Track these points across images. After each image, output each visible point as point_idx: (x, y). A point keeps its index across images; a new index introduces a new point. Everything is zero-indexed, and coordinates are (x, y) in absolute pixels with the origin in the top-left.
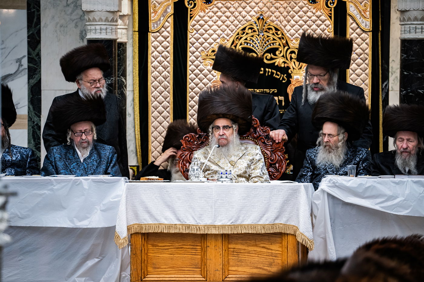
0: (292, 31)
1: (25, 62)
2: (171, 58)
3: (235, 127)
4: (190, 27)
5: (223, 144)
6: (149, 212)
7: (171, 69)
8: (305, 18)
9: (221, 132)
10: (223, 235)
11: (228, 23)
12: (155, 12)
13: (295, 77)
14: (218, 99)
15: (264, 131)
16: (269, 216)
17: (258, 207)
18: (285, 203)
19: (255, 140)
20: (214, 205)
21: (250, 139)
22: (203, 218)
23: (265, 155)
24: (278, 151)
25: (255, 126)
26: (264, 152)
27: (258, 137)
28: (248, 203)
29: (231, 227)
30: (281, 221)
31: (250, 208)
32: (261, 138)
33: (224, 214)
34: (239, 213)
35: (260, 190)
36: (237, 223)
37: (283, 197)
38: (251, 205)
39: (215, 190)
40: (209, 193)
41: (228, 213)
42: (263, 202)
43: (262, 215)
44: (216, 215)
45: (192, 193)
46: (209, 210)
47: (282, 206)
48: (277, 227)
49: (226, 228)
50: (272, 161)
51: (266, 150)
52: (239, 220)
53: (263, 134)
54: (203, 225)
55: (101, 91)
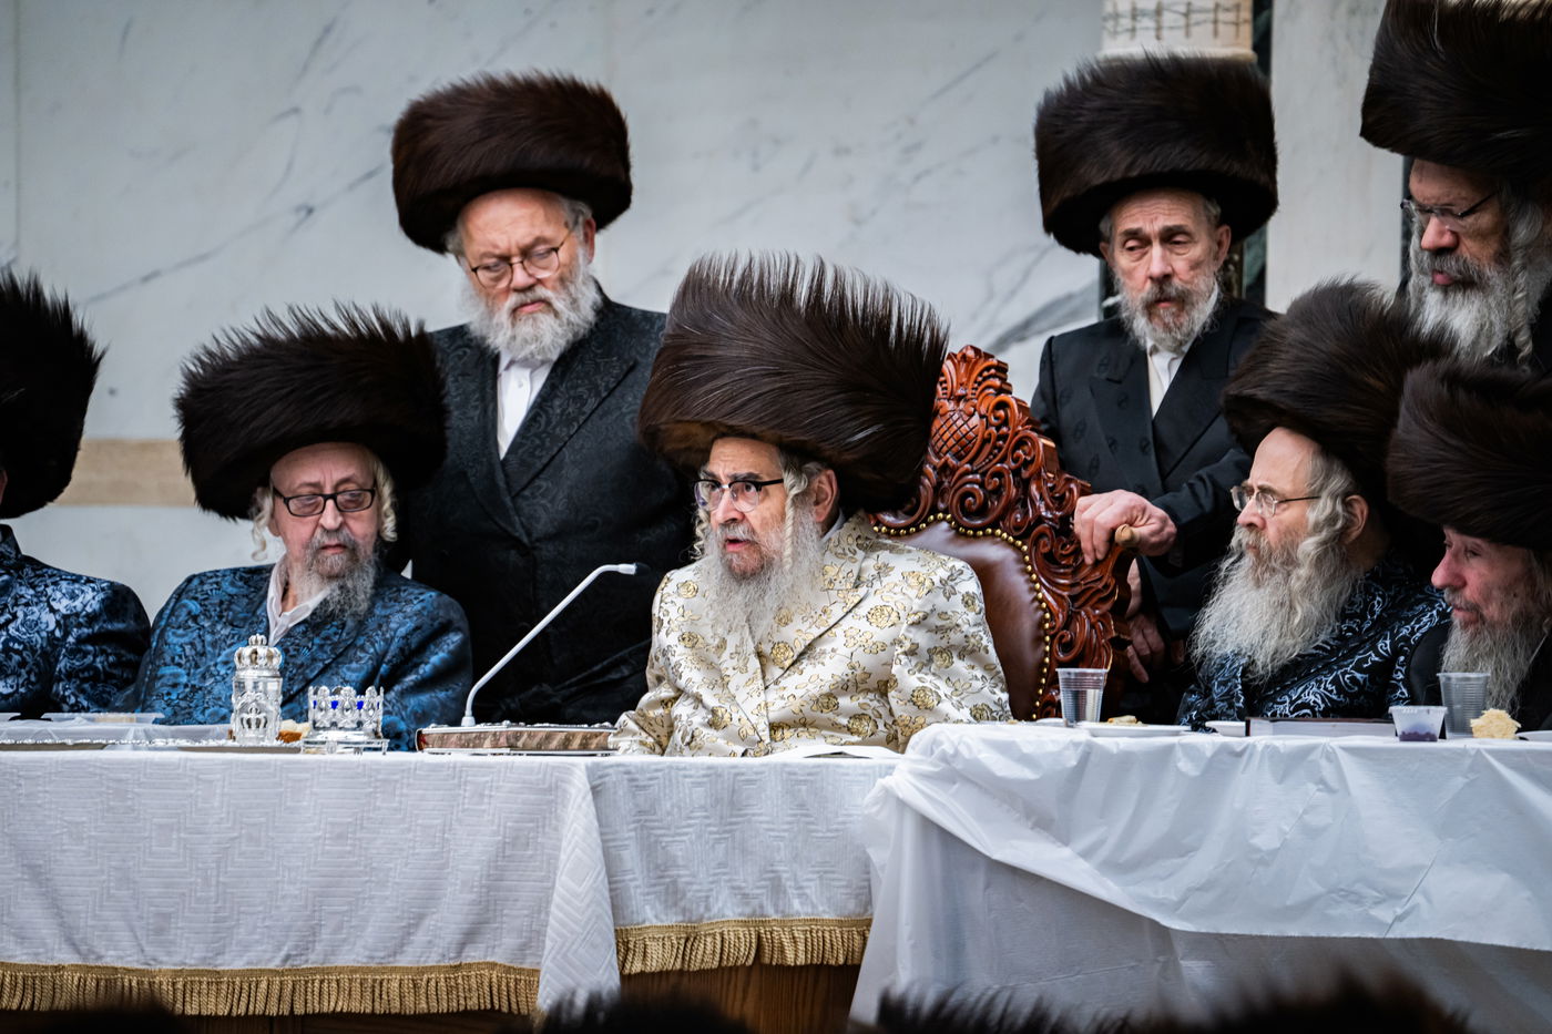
15: (1056, 499)
16: (439, 924)
17: (397, 880)
18: (508, 857)
19: (1019, 543)
20: (218, 867)
21: (1000, 536)
22: (173, 931)
23: (1046, 621)
24: (1095, 599)
25: (1025, 474)
26: (1044, 605)
27: (1031, 528)
28: (356, 859)
29: (281, 982)
30: (493, 953)
31: (367, 882)
32: (1042, 535)
33: (261, 916)
34: (315, 911)
35: (405, 791)
36: (307, 961)
37: (495, 828)
38: (368, 869)
39: (223, 787)
40: (200, 805)
41: (278, 907)
42: (417, 851)
43: (412, 921)
44: (224, 920)
45: (129, 803)
46: (199, 894)
47: (492, 872)
48: (473, 980)
49: (264, 985)
50: (1064, 652)
51: (1053, 594)
52: (317, 944)
53: (1050, 516)
54: (173, 968)
55: (547, 303)
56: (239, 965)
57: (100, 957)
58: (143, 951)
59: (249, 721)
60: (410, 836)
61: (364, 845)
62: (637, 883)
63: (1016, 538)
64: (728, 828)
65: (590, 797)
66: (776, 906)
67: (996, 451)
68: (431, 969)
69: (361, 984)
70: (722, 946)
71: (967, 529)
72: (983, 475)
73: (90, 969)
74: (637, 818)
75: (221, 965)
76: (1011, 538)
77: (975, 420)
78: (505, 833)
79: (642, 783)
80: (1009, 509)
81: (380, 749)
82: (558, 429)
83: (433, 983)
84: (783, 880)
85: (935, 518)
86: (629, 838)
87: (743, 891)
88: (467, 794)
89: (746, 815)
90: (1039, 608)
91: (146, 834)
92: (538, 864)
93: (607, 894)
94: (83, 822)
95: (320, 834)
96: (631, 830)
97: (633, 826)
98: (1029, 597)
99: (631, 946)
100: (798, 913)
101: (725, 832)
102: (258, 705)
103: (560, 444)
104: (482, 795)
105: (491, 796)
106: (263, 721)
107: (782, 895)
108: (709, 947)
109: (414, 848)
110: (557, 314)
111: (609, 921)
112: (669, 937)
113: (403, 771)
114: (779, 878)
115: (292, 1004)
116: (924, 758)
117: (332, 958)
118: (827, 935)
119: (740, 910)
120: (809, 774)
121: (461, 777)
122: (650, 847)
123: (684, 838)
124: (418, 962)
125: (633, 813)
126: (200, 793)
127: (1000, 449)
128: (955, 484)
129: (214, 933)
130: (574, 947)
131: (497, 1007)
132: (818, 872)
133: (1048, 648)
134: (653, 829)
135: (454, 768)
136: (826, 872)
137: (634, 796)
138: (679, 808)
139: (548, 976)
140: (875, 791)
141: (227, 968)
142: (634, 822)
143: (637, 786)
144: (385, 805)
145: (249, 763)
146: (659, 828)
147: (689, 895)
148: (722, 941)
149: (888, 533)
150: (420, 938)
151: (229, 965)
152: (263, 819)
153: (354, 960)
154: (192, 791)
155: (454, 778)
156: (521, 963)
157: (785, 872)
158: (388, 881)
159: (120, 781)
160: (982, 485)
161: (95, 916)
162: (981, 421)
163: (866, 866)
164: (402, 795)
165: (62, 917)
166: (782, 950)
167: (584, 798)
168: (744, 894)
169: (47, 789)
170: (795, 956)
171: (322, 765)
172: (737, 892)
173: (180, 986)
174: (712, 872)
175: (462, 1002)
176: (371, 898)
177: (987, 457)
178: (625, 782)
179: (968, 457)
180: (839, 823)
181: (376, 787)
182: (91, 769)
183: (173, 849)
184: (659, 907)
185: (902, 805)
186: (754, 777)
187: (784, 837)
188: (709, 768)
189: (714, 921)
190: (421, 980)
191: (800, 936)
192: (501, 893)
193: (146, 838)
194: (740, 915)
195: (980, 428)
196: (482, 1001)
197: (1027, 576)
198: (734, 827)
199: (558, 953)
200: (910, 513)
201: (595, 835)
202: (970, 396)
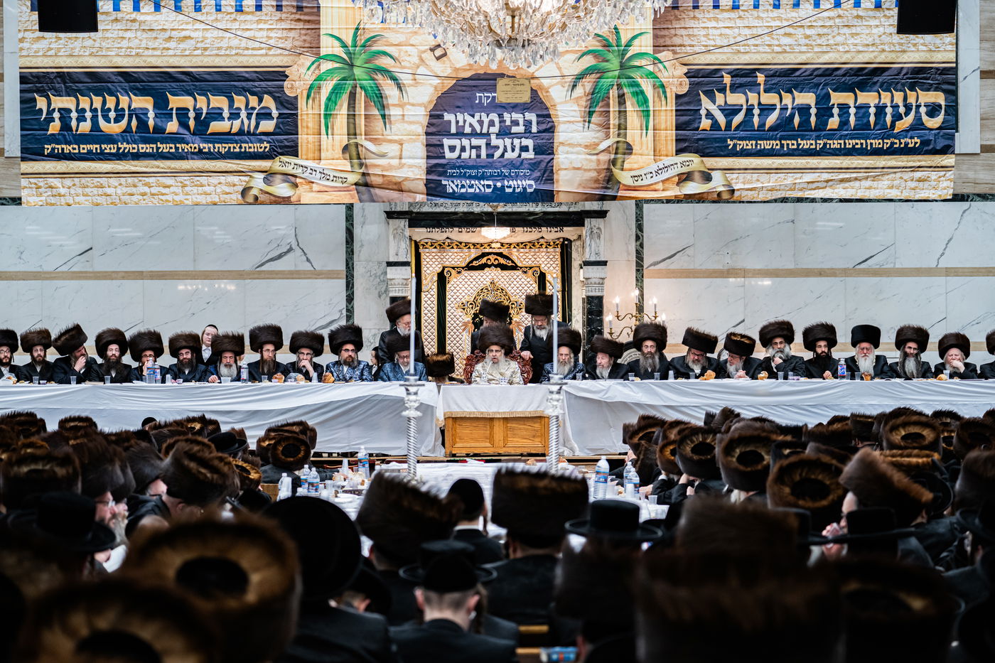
0: (512, 291)
1: (344, 312)
2: (436, 308)
3: (503, 351)
4: (447, 289)
5: (495, 361)
6: (457, 404)
7: (435, 315)
8: (520, 283)
9: (494, 353)
10: (504, 418)
11: (472, 286)
12: (426, 279)
13: (514, 319)
14: (491, 333)
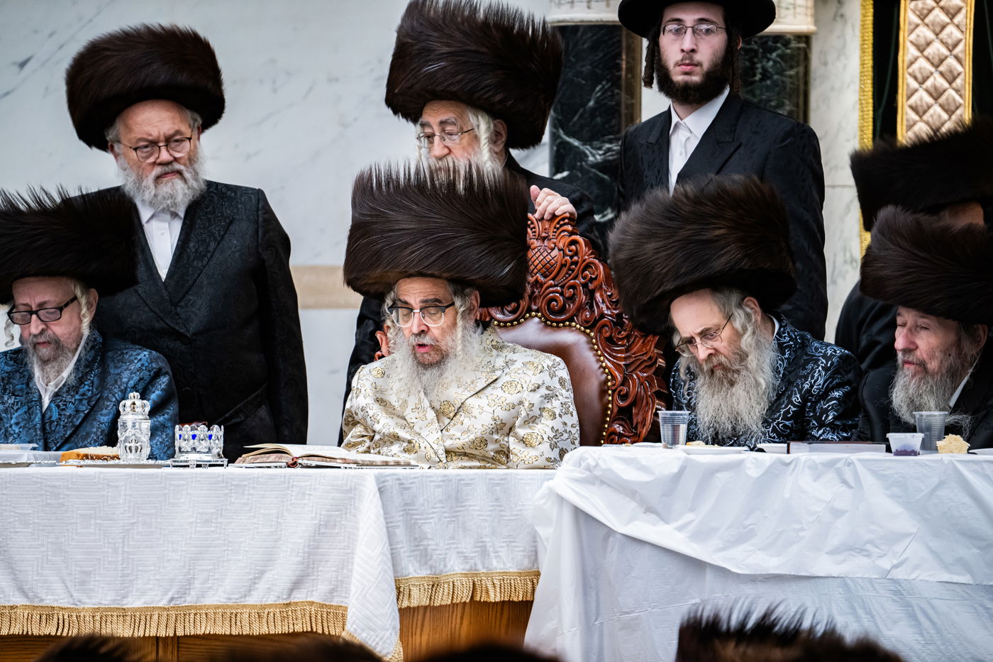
3: (463, 304)
15: (613, 302)
16: (275, 577)
17: (246, 549)
18: (323, 533)
19: (588, 331)
20: (123, 542)
21: (575, 327)
22: (92, 583)
23: (609, 381)
24: (642, 367)
25: (591, 286)
26: (607, 371)
27: (596, 321)
28: (217, 536)
29: (168, 615)
30: (312, 596)
31: (225, 550)
32: (604, 325)
33: (152, 573)
34: (190, 569)
35: (251, 492)
36: (185, 602)
37: (313, 515)
38: (226, 542)
39: (126, 490)
40: (110, 502)
41: (164, 567)
42: (260, 530)
43: (257, 575)
44: (128, 575)
45: (61, 501)
46: (110, 559)
47: (311, 543)
48: (299, 613)
49: (156, 617)
50: (622, 400)
51: (613, 363)
52: (191, 590)
53: (609, 313)
54: (93, 606)
55: (180, 173)
56: (138, 604)
57: (42, 600)
58: (72, 596)
59: (130, 448)
60: (255, 520)
61: (223, 527)
62: (405, 549)
63: (586, 328)
64: (455, 514)
65: (378, 495)
66: (483, 564)
67: (570, 272)
68: (271, 606)
69: (222, 616)
70: (453, 589)
71: (552, 322)
72: (562, 287)
73: (35, 608)
74: (404, 508)
75: (125, 604)
76: (582, 328)
77: (555, 252)
78: (320, 518)
79: (407, 486)
80: (580, 309)
81: (222, 465)
82: (195, 262)
83: (272, 615)
84: (488, 548)
85: (530, 316)
86: (400, 521)
87: (464, 555)
88: (294, 494)
89: (465, 506)
90: (604, 372)
91: (73, 521)
92: (341, 538)
93: (390, 557)
94: (30, 514)
95: (193, 520)
96: (400, 516)
97: (401, 513)
98: (597, 366)
99: (402, 590)
100: (496, 568)
101: (453, 517)
102: (136, 437)
103: (199, 272)
104: (304, 494)
105: (310, 495)
106: (140, 448)
107: (487, 557)
108: (446, 590)
109: (257, 528)
110: (185, 181)
111: (391, 573)
112: (423, 584)
113: (250, 479)
114: (486, 546)
115: (175, 629)
116: (574, 468)
117: (202, 599)
118: (512, 582)
119: (462, 567)
120: (502, 479)
121: (289, 483)
122: (411, 527)
123: (431, 521)
124: (261, 601)
125: (402, 505)
126: (110, 494)
127: (573, 271)
128: (543, 292)
129: (121, 584)
130: (370, 591)
131: (315, 630)
132: (506, 542)
133: (610, 398)
134: (413, 515)
135: (285, 476)
136: (511, 542)
137: (402, 494)
138: (428, 502)
139: (354, 609)
140: (543, 490)
141: (129, 606)
142: (402, 511)
143: (403, 488)
144: (238, 501)
145: (143, 475)
146: (417, 514)
147: (435, 557)
148: (453, 587)
149: (499, 325)
150: (262, 586)
151: (131, 604)
152: (154, 511)
153: (217, 600)
154: (105, 493)
155: (285, 483)
156: (331, 602)
157: (489, 542)
158: (240, 549)
159: (55, 486)
160: (562, 294)
161: (38, 573)
162: (560, 254)
163: (534, 538)
164: (249, 494)
165: (15, 575)
166: (487, 592)
167: (374, 496)
168: (465, 557)
169: (4, 492)
170: (494, 597)
171: (194, 475)
172: (461, 555)
173: (98, 618)
174: (447, 542)
175: (291, 626)
176: (228, 560)
177: (565, 276)
178: (397, 486)
179: (552, 276)
180: (517, 511)
181: (231, 490)
182: (34, 480)
183: (92, 531)
184: (417, 565)
185: (561, 499)
186: (470, 482)
187: (487, 520)
188: (445, 476)
189: (449, 574)
190: (264, 613)
191: (496, 582)
192: (318, 557)
193: (73, 523)
194: (463, 569)
195: (560, 258)
196: (305, 626)
197: (595, 352)
198: (458, 514)
199: (360, 595)
200: (513, 312)
201: (382, 519)
202: (551, 237)
